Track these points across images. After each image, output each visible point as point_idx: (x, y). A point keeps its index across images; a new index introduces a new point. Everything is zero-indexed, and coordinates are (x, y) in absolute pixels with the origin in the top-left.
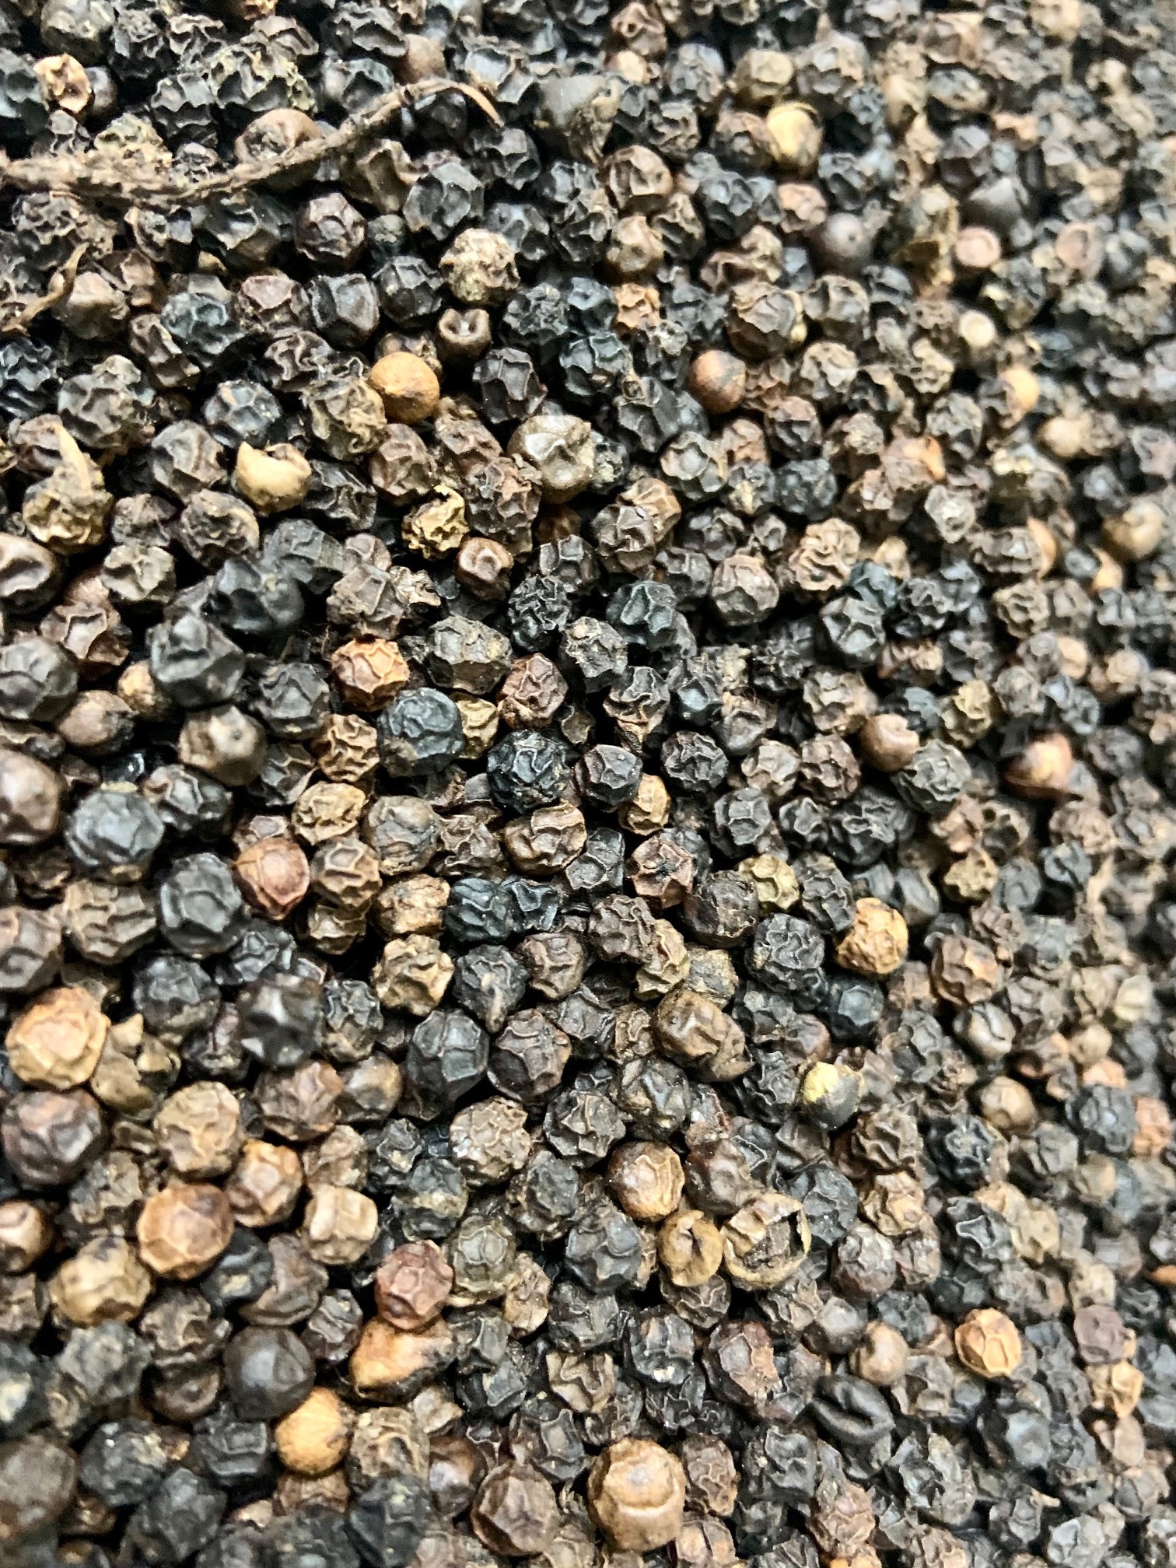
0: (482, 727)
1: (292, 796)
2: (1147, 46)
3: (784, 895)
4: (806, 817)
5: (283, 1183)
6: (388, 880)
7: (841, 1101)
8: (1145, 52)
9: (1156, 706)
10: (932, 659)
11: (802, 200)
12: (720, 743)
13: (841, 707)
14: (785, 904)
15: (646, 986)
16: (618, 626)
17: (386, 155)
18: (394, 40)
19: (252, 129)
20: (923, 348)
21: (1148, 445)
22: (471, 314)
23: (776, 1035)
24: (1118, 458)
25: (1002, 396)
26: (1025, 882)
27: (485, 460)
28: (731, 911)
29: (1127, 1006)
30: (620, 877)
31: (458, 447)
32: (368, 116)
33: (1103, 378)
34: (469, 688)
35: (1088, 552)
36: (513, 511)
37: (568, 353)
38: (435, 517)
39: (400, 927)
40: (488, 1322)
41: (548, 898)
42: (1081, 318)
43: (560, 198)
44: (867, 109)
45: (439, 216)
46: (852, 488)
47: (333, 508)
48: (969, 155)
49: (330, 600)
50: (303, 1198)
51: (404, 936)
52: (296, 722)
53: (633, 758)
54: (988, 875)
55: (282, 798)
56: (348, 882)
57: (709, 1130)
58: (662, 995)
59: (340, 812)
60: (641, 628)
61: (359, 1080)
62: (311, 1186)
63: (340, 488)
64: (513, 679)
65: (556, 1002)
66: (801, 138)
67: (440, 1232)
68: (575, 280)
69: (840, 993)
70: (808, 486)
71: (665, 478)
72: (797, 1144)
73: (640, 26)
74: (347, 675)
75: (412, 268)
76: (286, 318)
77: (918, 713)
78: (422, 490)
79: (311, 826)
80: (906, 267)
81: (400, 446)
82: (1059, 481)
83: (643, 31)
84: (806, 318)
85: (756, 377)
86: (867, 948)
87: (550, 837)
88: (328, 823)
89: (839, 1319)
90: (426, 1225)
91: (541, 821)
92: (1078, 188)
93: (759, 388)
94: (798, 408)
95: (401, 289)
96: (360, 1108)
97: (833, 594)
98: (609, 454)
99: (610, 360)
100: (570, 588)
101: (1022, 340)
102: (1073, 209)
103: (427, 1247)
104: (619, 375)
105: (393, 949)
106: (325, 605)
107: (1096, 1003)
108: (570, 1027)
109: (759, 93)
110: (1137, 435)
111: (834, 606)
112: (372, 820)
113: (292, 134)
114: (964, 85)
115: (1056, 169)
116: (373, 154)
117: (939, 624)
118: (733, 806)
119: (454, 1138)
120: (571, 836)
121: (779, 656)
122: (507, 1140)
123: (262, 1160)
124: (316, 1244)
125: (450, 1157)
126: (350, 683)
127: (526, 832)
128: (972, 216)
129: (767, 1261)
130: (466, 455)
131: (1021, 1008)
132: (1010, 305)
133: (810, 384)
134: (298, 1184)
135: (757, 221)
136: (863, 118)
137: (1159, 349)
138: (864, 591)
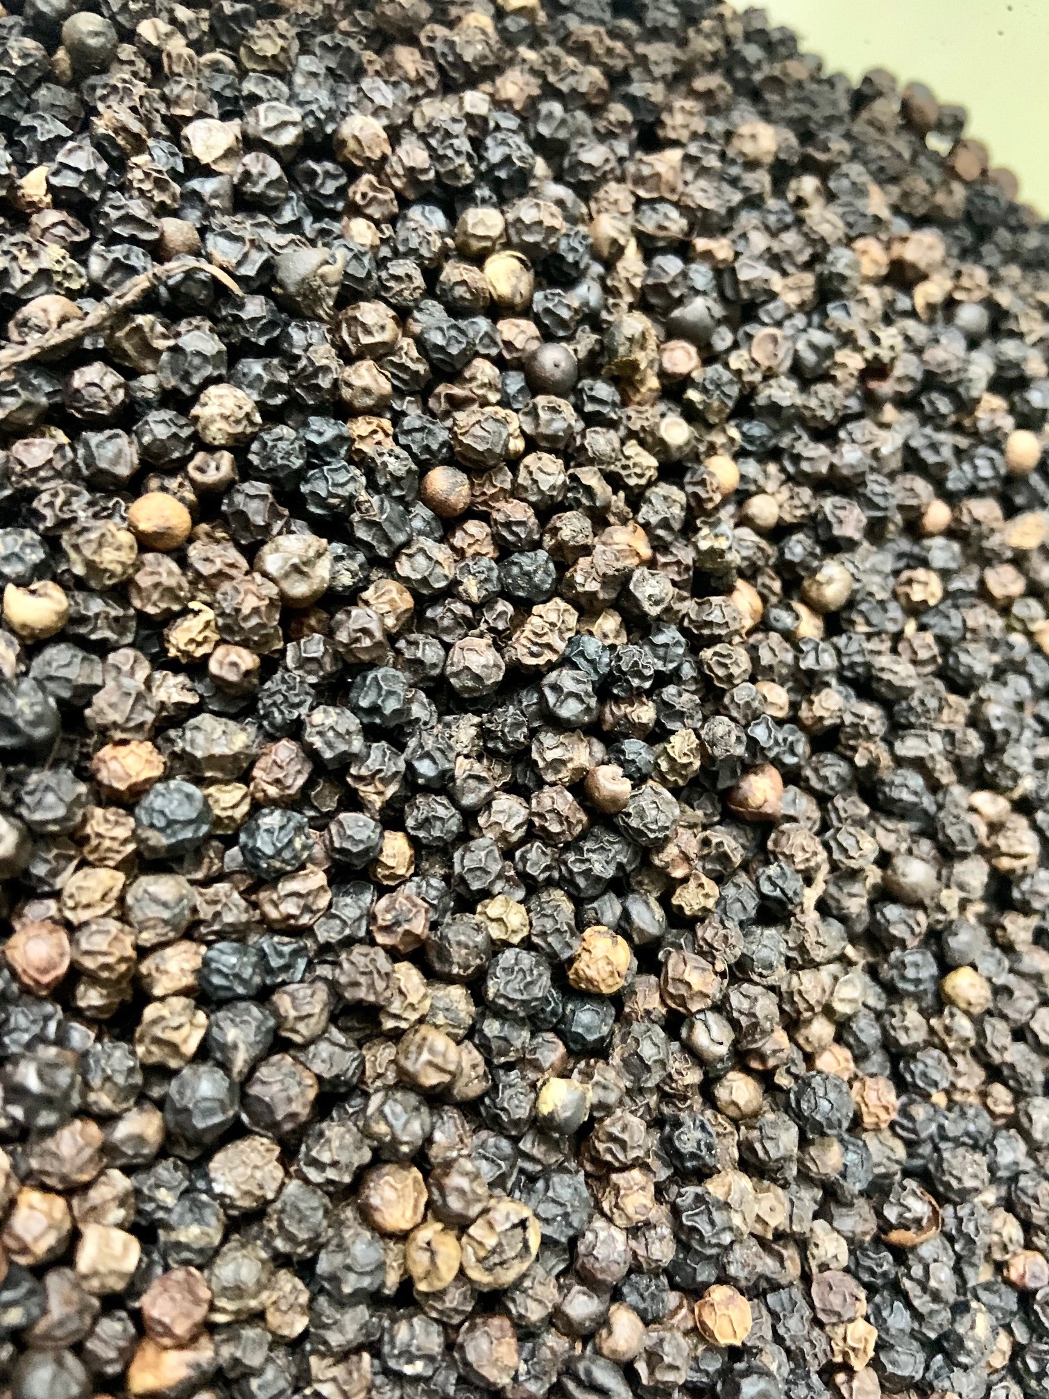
0: (234, 807)
1: (58, 883)
2: (840, 159)
3: (514, 932)
4: (536, 859)
5: (50, 1227)
6: (143, 952)
7: (568, 1114)
8: (838, 165)
9: (857, 736)
10: (645, 713)
11: (518, 332)
12: (455, 802)
13: (563, 762)
14: (516, 940)
15: (389, 1024)
16: (356, 710)
17: (139, 328)
18: (149, 227)
19: (19, 316)
20: (632, 448)
21: (838, 512)
22: (217, 455)
23: (512, 1057)
24: (815, 524)
25: (703, 483)
26: (744, 899)
27: (231, 578)
28: (464, 952)
29: (842, 1000)
30: (364, 929)
31: (206, 570)
32: (120, 297)
33: (796, 459)
34: (219, 775)
35: (789, 608)
36: (254, 621)
37: (307, 481)
38: (189, 630)
39: (158, 991)
40: (249, 1333)
41: (295, 954)
42: (774, 409)
43: (297, 351)
44: (574, 250)
45: (186, 377)
46: (568, 575)
47: (93, 631)
48: (666, 280)
49: (88, 712)
50: (75, 1236)
51: (162, 999)
52: (55, 821)
53: (373, 823)
54: (707, 896)
55: (50, 885)
56: (102, 960)
57: (450, 1148)
58: (404, 1031)
59: (98, 896)
60: (375, 710)
61: (122, 1130)
62: (81, 1226)
63: (97, 615)
64: (261, 764)
65: (303, 1047)
66: (514, 280)
67: (199, 1260)
68: (312, 419)
69: (573, 1012)
70: (528, 575)
71: (398, 578)
72: (537, 1152)
73: (371, 194)
74: (104, 776)
75: (163, 421)
76: (51, 473)
77: (633, 761)
78: (176, 608)
79: (74, 909)
80: (614, 381)
81: (152, 573)
82: (760, 548)
83: (374, 199)
84: (523, 432)
85: (482, 485)
86: (591, 973)
87: (295, 899)
88: (88, 906)
89: (581, 1306)
90: (186, 1255)
91: (286, 887)
92: (773, 296)
93: (484, 494)
94: (517, 511)
95: (155, 440)
96: (124, 1154)
97: (551, 666)
98: (347, 563)
99: (343, 485)
100: (313, 679)
101: (724, 431)
102: (768, 313)
103: (189, 1274)
104: (352, 497)
105: (150, 1012)
106: (83, 719)
107: (812, 1002)
108: (318, 1067)
109: (476, 245)
110: (829, 504)
111: (552, 677)
112: (130, 900)
113: (54, 318)
114: (666, 216)
115: (747, 283)
116: (127, 328)
117: (647, 685)
118: (468, 855)
119: (212, 1175)
120: (316, 897)
121: (504, 723)
122: (258, 1174)
123: (31, 1207)
124: (85, 1277)
125: (209, 1191)
126: (106, 782)
127: (275, 897)
128: (674, 331)
129: (502, 1264)
130: (214, 576)
131: (741, 1013)
132: (707, 406)
133: (525, 489)
134: (67, 1225)
135: (477, 354)
136: (570, 258)
137: (850, 426)
138: (580, 661)
